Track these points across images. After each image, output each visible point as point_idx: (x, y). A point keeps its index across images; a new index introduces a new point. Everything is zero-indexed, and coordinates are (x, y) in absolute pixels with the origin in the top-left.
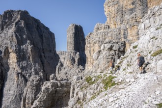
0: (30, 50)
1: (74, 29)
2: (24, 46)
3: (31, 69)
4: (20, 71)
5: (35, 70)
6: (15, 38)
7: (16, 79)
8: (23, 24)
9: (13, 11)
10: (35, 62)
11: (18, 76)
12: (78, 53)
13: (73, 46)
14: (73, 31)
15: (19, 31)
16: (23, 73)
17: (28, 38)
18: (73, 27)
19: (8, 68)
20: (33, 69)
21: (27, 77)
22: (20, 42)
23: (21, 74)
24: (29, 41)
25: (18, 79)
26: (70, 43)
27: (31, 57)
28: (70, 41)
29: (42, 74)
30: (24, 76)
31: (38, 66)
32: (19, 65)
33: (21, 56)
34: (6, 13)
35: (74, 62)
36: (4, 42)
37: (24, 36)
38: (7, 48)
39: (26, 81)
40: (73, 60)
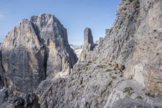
0: (61, 41)
3: (62, 52)
6: (53, 34)
7: (56, 56)
8: (56, 25)
9: (45, 14)
10: (64, 48)
12: (90, 44)
13: (88, 40)
15: (54, 29)
18: (88, 30)
21: (61, 56)
22: (56, 36)
24: (60, 36)
26: (86, 39)
27: (62, 45)
29: (68, 55)
30: (59, 55)
31: (66, 51)
32: (57, 50)
33: (57, 45)
34: (42, 16)
36: (47, 36)
37: (58, 32)
39: (61, 58)
40: (88, 47)
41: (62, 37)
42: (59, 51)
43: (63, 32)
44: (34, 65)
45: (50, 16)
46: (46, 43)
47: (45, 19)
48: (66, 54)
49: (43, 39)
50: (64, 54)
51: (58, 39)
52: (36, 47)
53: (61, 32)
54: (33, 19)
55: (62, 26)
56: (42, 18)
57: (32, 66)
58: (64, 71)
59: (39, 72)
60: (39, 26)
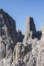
0: (6, 30)
1: (29, 19)
2: (3, 28)
3: (7, 40)
4: (2, 40)
5: (9, 40)
10: (9, 36)
11: (2, 43)
12: (32, 32)
13: (29, 28)
14: (29, 20)
16: (4, 41)
18: (29, 18)
20: (8, 40)
21: (6, 43)
22: (1, 26)
23: (3, 42)
24: (5, 25)
25: (1, 44)
26: (28, 27)
27: (7, 33)
28: (27, 25)
29: (12, 42)
30: (4, 43)
31: (10, 38)
32: (1, 37)
35: (30, 36)
37: (3, 23)
39: (5, 45)
40: (29, 35)
41: (7, 26)
42: (3, 39)
43: (10, 22)
48: (10, 41)
50: (8, 42)
53: (8, 22)
55: (11, 18)
58: (8, 57)
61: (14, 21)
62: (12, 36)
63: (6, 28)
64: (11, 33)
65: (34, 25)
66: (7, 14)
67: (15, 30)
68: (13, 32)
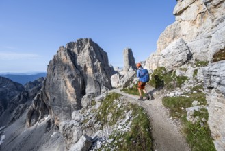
0: (99, 66)
4: (95, 79)
5: (104, 78)
6: (90, 59)
8: (92, 49)
9: (82, 39)
10: (103, 73)
11: (95, 82)
12: (131, 67)
13: (128, 62)
14: (128, 53)
15: (91, 53)
16: (97, 80)
17: (97, 58)
18: (127, 50)
19: (87, 78)
20: (102, 78)
21: (100, 82)
22: (93, 61)
24: (97, 60)
25: (95, 84)
26: (126, 60)
27: (100, 70)
30: (98, 82)
31: (104, 76)
32: (94, 75)
33: (95, 70)
34: (78, 41)
36: (83, 61)
37: (94, 57)
38: (85, 65)
39: (100, 85)
40: (129, 70)
41: (99, 61)
42: (97, 77)
43: (102, 56)
44: (71, 94)
45: (87, 40)
46: (83, 69)
47: (82, 44)
48: (105, 80)
49: (79, 66)
50: (103, 80)
51: (95, 64)
52: (72, 75)
53: (100, 56)
54: (71, 45)
55: (102, 49)
56: (78, 44)
57: (69, 95)
59: (77, 101)
60: (76, 52)
61: (106, 54)
62: (106, 74)
63: (99, 64)
64: (104, 69)
65: (133, 58)
66: (96, 45)
67: (108, 65)
68: (106, 68)
